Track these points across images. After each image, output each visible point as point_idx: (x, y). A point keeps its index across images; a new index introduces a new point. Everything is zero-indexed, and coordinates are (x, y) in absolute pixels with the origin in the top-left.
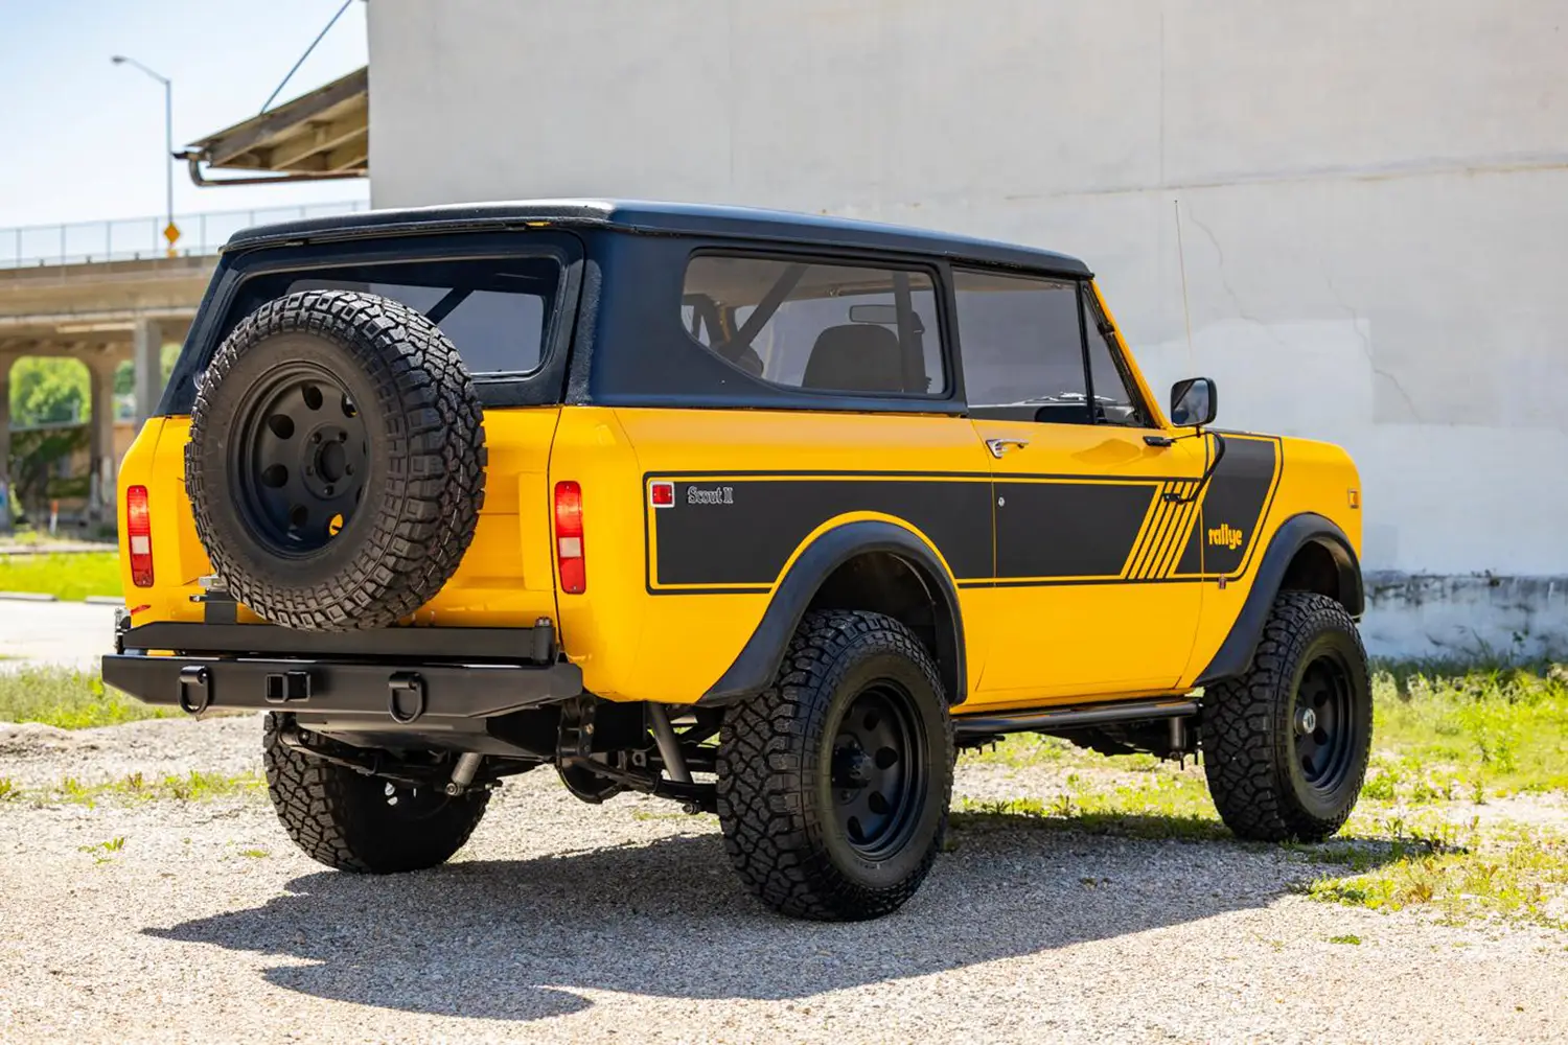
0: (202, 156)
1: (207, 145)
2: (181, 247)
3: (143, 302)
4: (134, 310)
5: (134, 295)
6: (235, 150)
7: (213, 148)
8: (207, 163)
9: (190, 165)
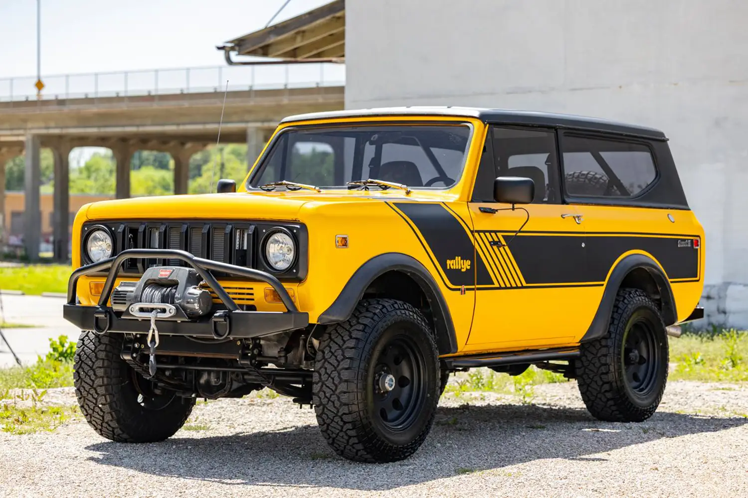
0: (232, 49)
1: (236, 42)
2: (48, 93)
3: (29, 125)
4: (25, 129)
5: (25, 121)
6: (253, 46)
7: (240, 44)
8: (236, 53)
9: (225, 53)
